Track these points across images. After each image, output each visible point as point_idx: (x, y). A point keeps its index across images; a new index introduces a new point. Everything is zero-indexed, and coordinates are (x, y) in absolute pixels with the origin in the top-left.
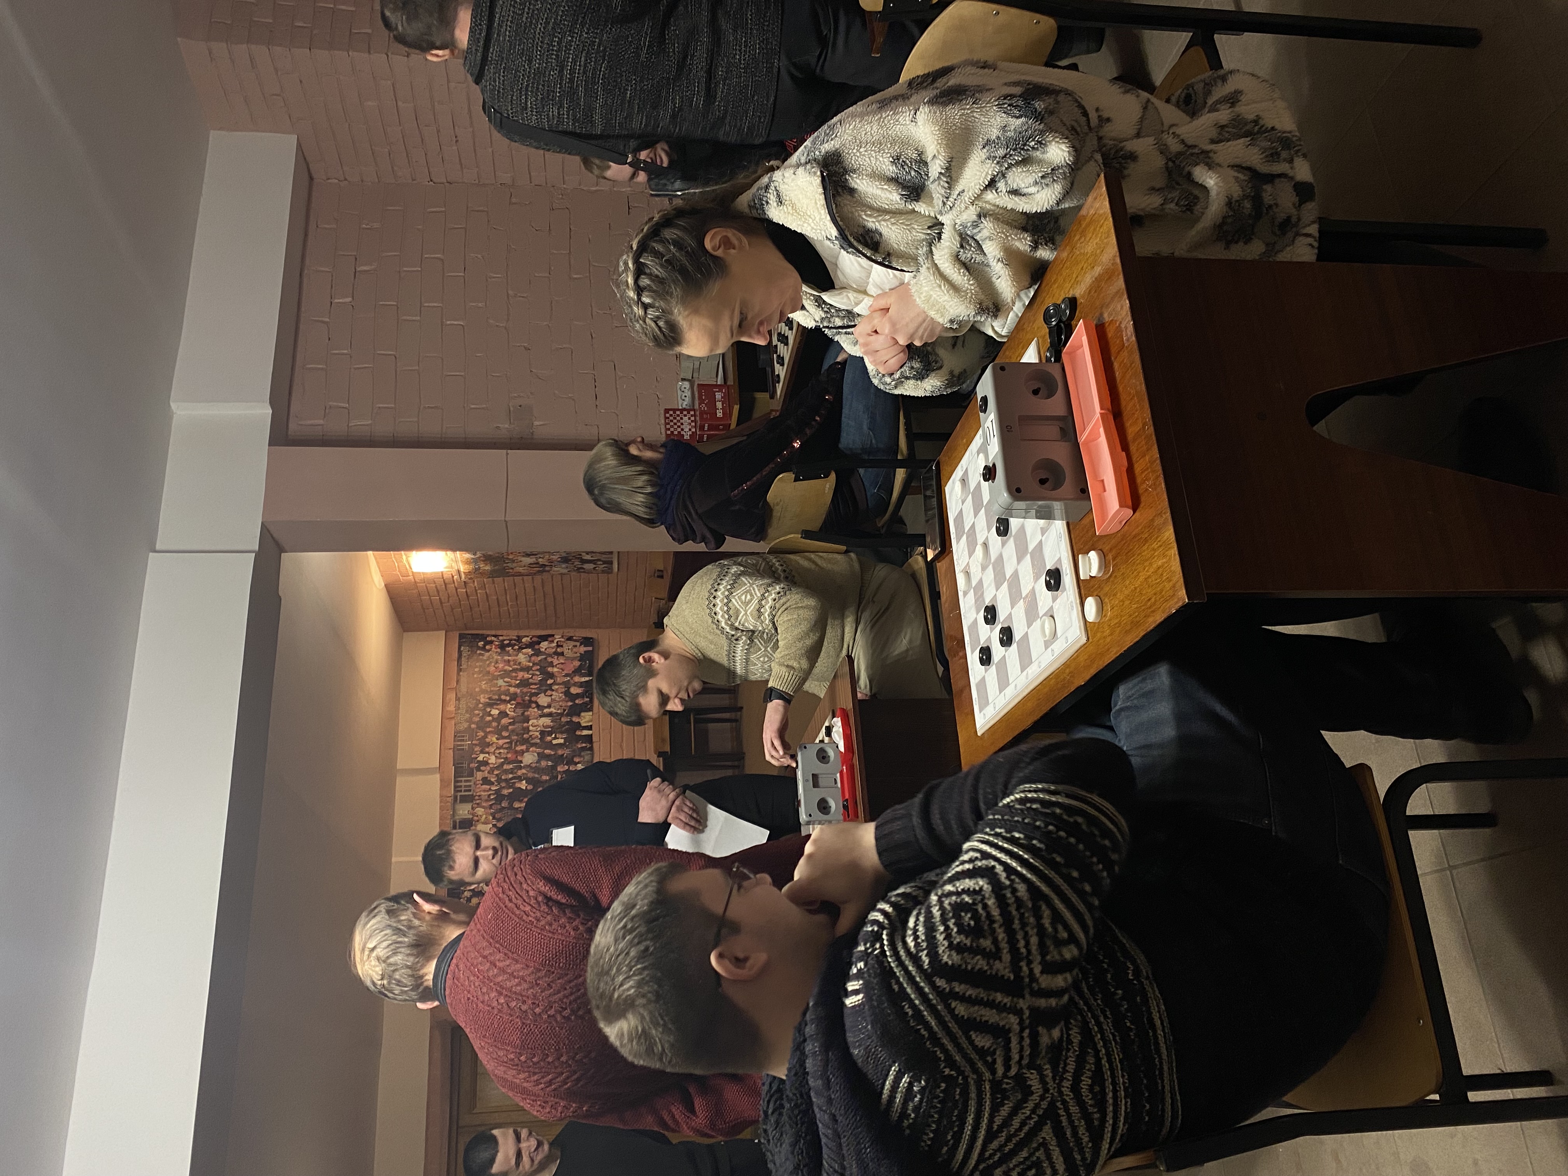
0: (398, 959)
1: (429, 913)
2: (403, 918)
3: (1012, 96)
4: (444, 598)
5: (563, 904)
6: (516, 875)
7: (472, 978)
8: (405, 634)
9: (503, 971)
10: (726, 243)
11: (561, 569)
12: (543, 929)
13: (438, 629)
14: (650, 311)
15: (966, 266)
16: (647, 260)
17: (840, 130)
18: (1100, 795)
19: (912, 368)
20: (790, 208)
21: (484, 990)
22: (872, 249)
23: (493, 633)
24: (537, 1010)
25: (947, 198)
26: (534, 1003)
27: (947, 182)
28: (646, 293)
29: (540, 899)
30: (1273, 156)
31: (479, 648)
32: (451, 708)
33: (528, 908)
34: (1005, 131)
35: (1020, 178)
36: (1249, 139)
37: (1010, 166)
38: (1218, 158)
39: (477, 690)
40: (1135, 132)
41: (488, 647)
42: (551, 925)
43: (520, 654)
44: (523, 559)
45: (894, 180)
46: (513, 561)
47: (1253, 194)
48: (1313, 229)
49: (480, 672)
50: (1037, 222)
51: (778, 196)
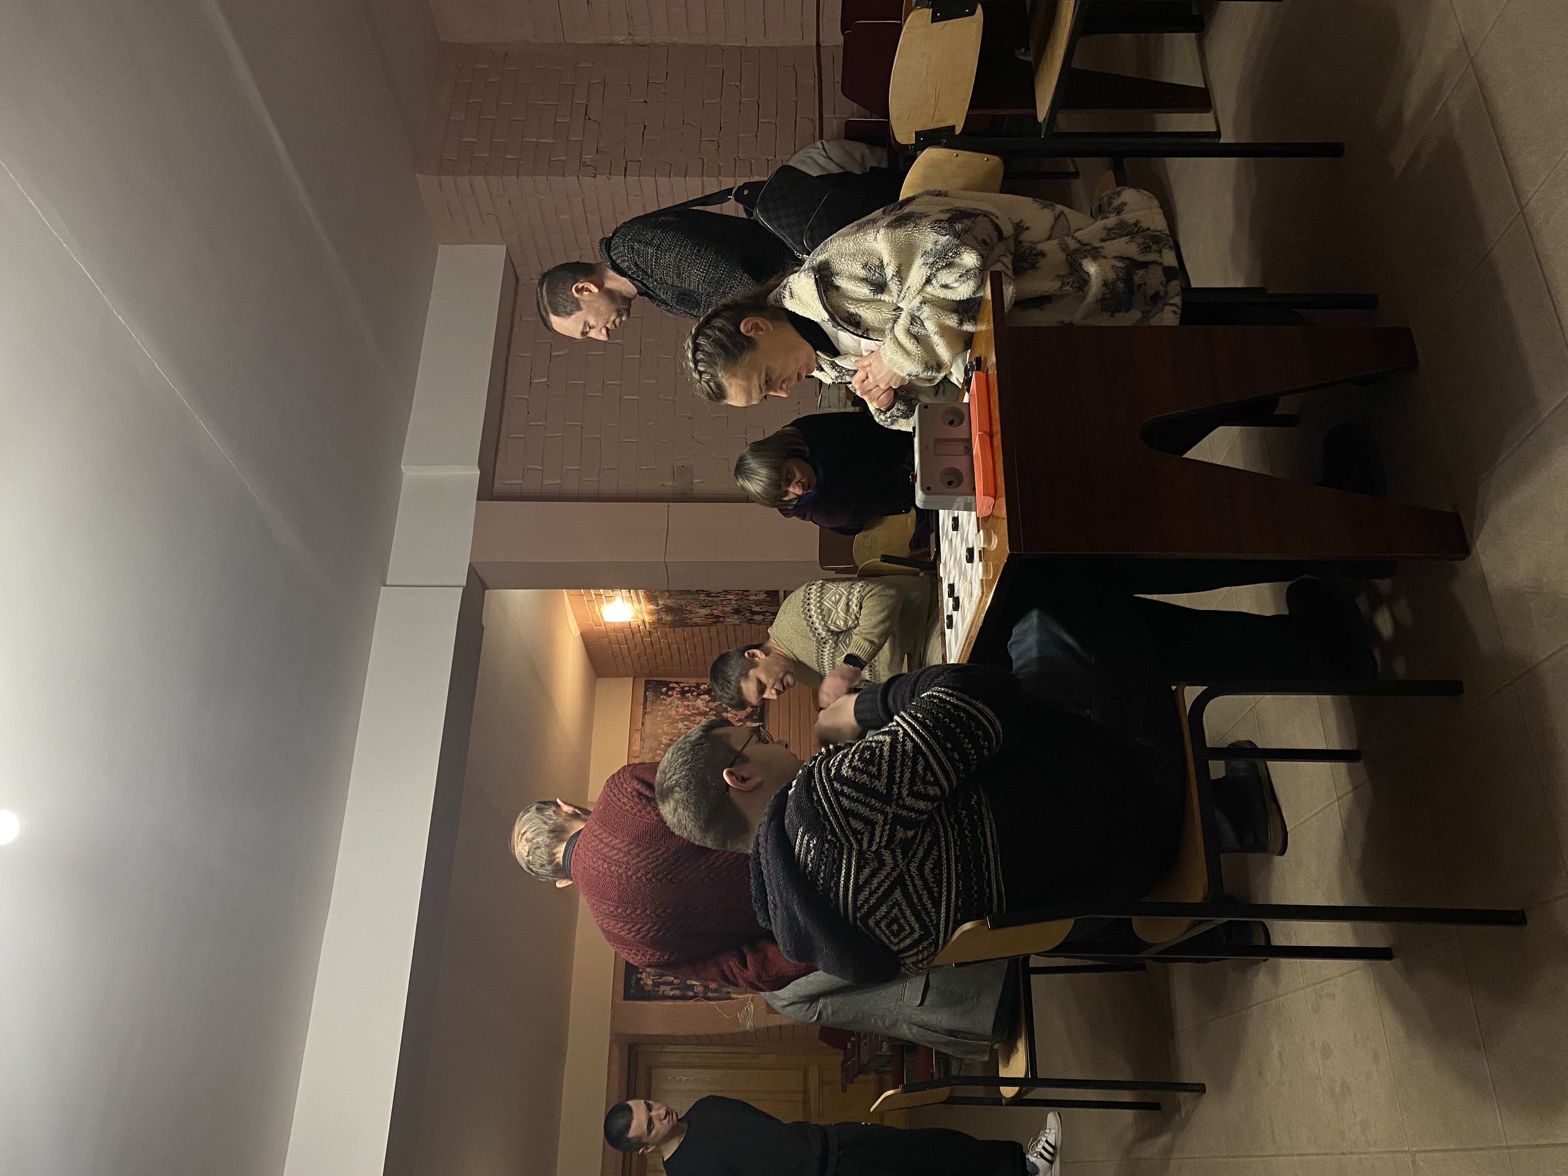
0: (540, 839)
1: (566, 812)
2: (546, 813)
3: (941, 221)
4: (632, 646)
5: (650, 798)
6: (620, 778)
7: (587, 852)
8: (600, 681)
9: (607, 845)
10: (756, 327)
11: (734, 620)
12: (635, 815)
13: (627, 675)
14: (704, 376)
15: (916, 338)
16: (701, 341)
17: (829, 246)
18: (983, 703)
19: (898, 409)
20: (797, 300)
21: (594, 860)
22: (854, 327)
23: (675, 680)
24: (629, 873)
25: (900, 291)
26: (627, 868)
27: (899, 281)
28: (700, 364)
29: (634, 793)
30: (1146, 249)
31: (662, 693)
32: (636, 747)
33: (626, 800)
34: (936, 245)
35: (946, 277)
36: (1129, 237)
37: (938, 270)
38: (1104, 252)
39: (660, 731)
40: (1048, 236)
41: (670, 693)
42: (640, 812)
43: (699, 700)
44: (699, 610)
45: (865, 280)
46: (691, 613)
47: (1125, 277)
48: (1177, 300)
49: (663, 715)
50: (966, 306)
51: (791, 292)
